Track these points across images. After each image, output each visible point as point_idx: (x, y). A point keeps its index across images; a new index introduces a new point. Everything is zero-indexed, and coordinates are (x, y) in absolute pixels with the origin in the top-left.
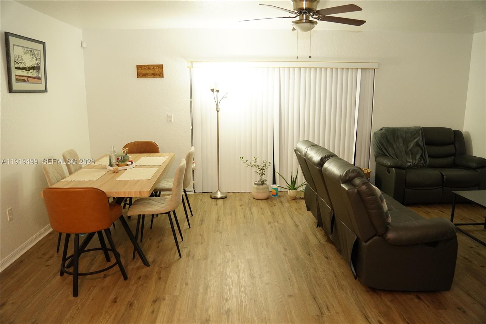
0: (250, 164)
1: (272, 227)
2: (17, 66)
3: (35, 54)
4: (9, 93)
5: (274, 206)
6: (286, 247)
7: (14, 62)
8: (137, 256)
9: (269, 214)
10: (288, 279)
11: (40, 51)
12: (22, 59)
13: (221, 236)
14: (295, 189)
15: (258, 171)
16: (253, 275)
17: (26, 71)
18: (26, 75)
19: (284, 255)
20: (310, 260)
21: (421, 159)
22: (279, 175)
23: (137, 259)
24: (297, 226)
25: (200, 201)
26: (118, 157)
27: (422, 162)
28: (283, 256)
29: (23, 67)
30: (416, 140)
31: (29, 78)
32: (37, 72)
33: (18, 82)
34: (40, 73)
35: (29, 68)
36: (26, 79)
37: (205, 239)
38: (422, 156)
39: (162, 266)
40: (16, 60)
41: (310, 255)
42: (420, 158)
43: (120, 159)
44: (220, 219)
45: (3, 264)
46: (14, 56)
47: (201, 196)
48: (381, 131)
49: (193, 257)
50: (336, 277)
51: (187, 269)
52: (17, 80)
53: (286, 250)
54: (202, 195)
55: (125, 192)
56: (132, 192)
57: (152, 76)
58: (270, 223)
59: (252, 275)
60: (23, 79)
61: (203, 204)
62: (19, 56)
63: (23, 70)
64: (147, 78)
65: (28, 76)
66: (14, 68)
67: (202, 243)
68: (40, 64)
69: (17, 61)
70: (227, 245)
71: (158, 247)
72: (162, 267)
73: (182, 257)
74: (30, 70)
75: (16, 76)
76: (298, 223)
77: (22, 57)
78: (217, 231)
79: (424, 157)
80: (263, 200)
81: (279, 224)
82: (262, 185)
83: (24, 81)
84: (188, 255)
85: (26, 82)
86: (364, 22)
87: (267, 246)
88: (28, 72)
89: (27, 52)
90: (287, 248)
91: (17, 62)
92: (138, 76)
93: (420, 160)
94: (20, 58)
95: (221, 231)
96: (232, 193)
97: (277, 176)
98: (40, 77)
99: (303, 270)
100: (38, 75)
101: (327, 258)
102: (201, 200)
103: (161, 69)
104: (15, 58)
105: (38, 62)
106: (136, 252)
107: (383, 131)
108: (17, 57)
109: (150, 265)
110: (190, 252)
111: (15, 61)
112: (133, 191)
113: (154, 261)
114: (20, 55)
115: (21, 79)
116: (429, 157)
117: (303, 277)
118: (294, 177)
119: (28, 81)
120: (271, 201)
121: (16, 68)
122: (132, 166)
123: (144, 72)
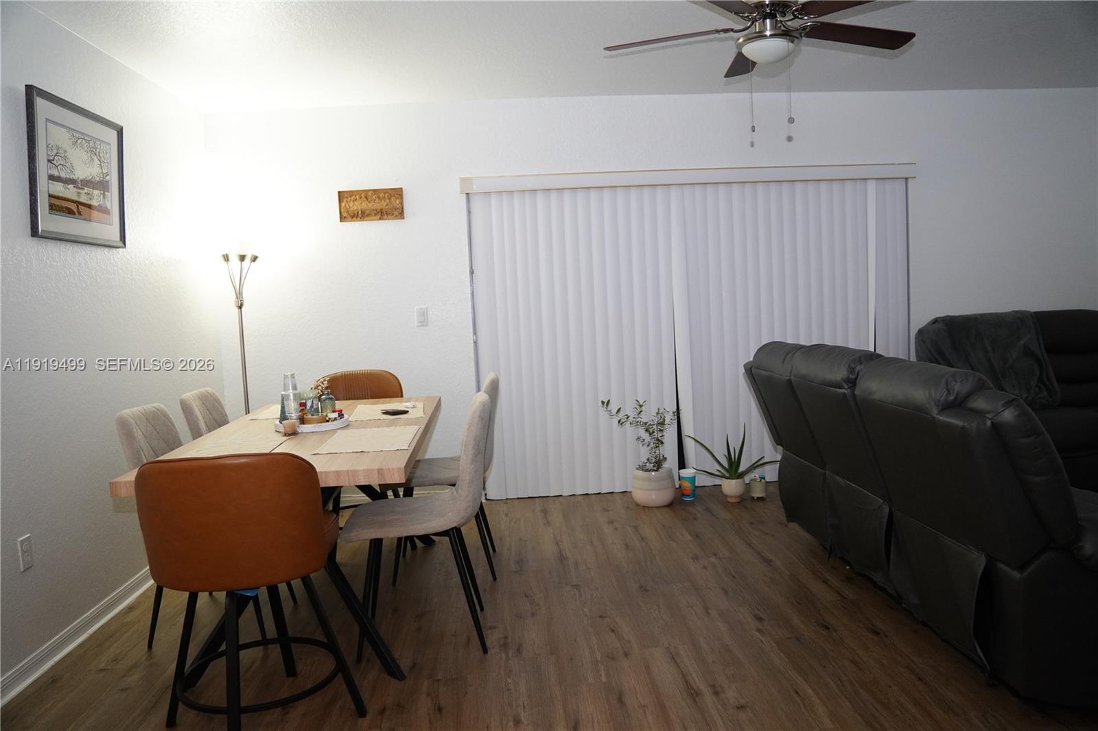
0: (628, 418)
1: (705, 568)
2: (52, 173)
3: (98, 150)
4: (31, 238)
5: (695, 519)
6: (756, 611)
7: (46, 161)
8: (369, 651)
9: (688, 537)
10: (792, 693)
11: (109, 144)
12: (65, 158)
13: (580, 595)
14: (741, 476)
15: (646, 436)
16: (694, 687)
17: (75, 189)
18: (75, 198)
19: (759, 631)
20: (834, 641)
21: (1039, 387)
22: (693, 440)
23: (368, 660)
24: (768, 562)
25: (504, 517)
26: (304, 401)
27: (1045, 393)
28: (758, 634)
29: (68, 176)
30: (1022, 342)
31: (81, 208)
32: (102, 196)
33: (53, 212)
34: (109, 199)
35: (81, 181)
36: (73, 207)
37: (539, 605)
38: (1040, 379)
39: (439, 677)
40: (51, 158)
41: (828, 628)
42: (1037, 386)
43: (308, 407)
44: (565, 555)
45: (6, 688)
46: (47, 146)
47: (505, 505)
48: (934, 325)
49: (519, 650)
50: (920, 679)
51: (510, 681)
52: (53, 208)
53: (760, 619)
54: (505, 503)
55: (338, 473)
56: (358, 471)
57: (378, 217)
58: (696, 558)
59: (693, 689)
60: (66, 208)
61: (512, 523)
62: (58, 148)
63: (68, 184)
64: (365, 222)
65: (78, 200)
66: (46, 177)
67: (533, 614)
68: (108, 177)
69: (53, 160)
70: (601, 617)
71: (419, 629)
72: (438, 680)
73: (489, 653)
74: (86, 189)
75: (50, 196)
76: (771, 557)
77: (65, 152)
78: (566, 584)
79: (1047, 383)
80: (661, 507)
81: (719, 558)
82: (657, 471)
83: (70, 212)
84: (504, 646)
85: (74, 216)
86: (910, 36)
87: (708, 613)
88: (80, 191)
89: (79, 142)
90: (761, 615)
91: (55, 162)
92: (341, 218)
93: (1037, 389)
94: (63, 155)
95: (575, 584)
96: (579, 497)
97: (689, 445)
98: (109, 207)
99: (825, 667)
100: (104, 202)
101: (877, 633)
102: (507, 515)
103: (397, 198)
104: (49, 153)
105: (105, 171)
106: (366, 642)
107: (940, 325)
108: (55, 151)
109: (406, 674)
110: (506, 638)
111: (49, 161)
112: (361, 467)
113: (414, 665)
114: (62, 148)
115: (62, 207)
116: (1057, 381)
117: (833, 685)
118: (735, 445)
119: (80, 213)
120: (683, 509)
121: (51, 178)
122: (339, 423)
123: (356, 206)
